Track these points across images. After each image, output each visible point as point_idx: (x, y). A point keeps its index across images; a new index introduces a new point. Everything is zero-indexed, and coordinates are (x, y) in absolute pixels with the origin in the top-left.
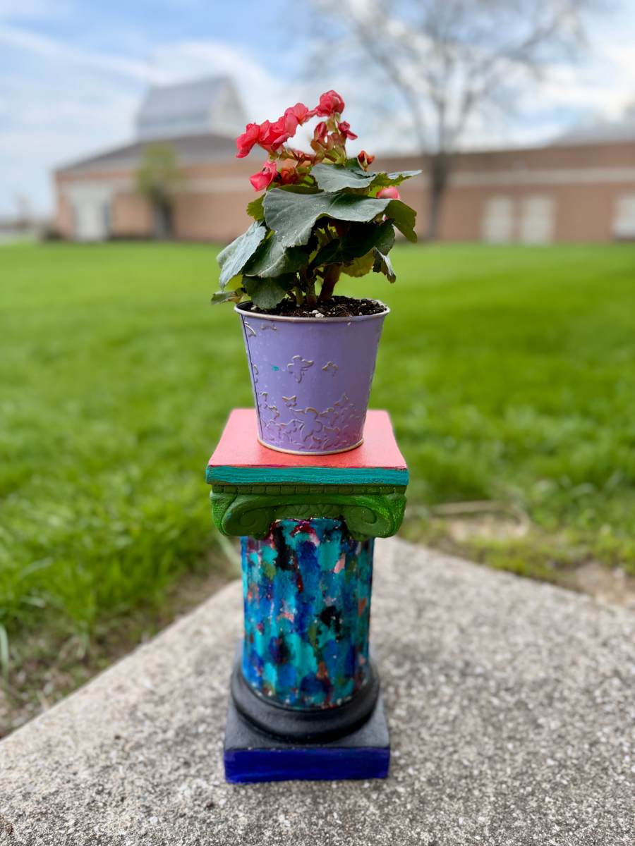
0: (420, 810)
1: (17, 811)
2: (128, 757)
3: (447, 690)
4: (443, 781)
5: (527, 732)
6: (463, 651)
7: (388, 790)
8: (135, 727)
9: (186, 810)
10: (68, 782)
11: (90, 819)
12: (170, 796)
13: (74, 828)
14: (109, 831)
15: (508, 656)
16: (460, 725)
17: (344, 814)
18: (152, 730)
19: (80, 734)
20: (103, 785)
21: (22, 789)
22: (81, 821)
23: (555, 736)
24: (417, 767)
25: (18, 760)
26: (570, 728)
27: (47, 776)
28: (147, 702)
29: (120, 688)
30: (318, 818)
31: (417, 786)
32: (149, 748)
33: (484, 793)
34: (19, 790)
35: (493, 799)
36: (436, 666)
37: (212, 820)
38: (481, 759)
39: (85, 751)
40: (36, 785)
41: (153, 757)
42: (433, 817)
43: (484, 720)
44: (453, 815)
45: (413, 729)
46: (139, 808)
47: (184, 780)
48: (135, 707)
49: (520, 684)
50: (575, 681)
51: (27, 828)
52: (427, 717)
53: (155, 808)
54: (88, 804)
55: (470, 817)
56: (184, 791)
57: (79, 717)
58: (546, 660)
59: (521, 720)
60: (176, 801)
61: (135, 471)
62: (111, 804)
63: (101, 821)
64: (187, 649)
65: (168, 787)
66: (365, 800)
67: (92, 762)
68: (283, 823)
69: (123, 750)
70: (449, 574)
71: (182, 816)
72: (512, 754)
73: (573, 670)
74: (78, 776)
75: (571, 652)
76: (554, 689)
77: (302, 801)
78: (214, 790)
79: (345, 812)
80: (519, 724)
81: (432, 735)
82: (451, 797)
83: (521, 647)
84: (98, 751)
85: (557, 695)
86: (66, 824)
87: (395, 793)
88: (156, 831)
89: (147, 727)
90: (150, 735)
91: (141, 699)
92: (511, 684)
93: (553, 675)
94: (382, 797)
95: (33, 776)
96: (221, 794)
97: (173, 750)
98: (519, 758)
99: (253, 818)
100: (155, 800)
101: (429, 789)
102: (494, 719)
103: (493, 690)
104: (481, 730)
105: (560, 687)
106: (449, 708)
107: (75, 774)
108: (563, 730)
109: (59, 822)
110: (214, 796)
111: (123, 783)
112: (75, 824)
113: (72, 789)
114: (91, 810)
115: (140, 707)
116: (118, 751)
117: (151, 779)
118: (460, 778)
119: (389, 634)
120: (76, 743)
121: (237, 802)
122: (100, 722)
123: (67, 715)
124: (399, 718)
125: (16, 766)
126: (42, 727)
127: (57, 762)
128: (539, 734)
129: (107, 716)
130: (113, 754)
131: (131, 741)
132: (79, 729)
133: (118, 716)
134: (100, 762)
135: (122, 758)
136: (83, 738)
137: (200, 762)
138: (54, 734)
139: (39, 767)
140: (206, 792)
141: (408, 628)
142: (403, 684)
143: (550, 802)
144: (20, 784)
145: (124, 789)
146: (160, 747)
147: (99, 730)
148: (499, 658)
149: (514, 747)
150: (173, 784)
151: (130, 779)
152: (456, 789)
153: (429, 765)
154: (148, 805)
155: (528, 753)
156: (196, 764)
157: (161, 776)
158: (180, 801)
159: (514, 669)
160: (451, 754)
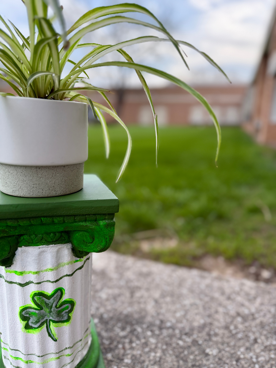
3: (153, 341)
5: (201, 360)
15: (182, 313)
16: (164, 362)
23: (217, 360)
26: (223, 352)
36: (145, 326)
43: (177, 357)
49: (192, 329)
50: (219, 322)
52: (144, 362)
58: (202, 312)
59: (197, 353)
73: (217, 316)
75: (214, 305)
76: (210, 330)
80: (196, 355)
83: (188, 307)
85: (212, 333)
92: (187, 330)
102: (182, 355)
103: (178, 336)
104: (175, 363)
105: (213, 327)
106: (156, 353)
108: (220, 355)
128: (208, 360)
142: (127, 341)
159: (187, 320)
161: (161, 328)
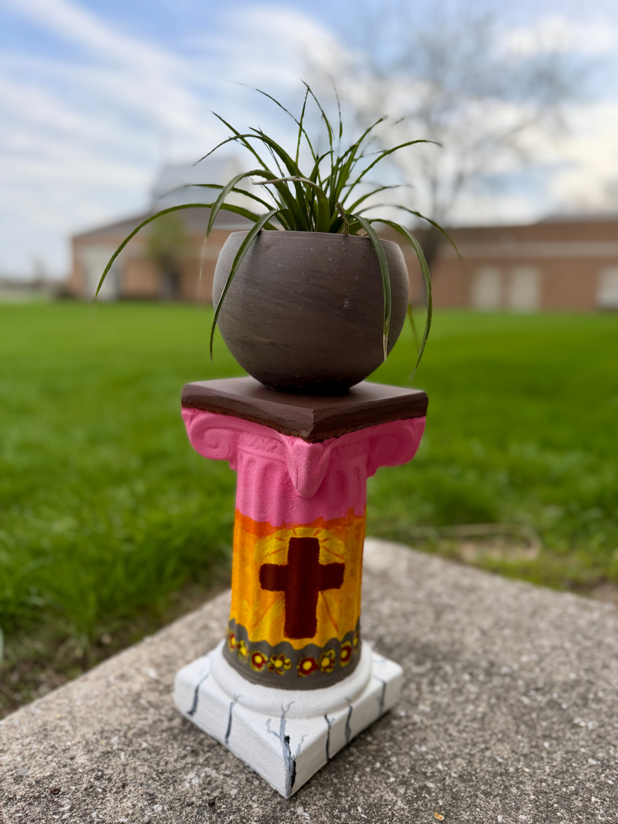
0: (454, 807)
1: (6, 794)
2: (130, 743)
3: (473, 689)
4: (476, 778)
5: (563, 731)
6: (486, 652)
7: (417, 786)
8: (139, 714)
9: (194, 799)
10: (65, 766)
11: (87, 805)
12: (176, 784)
13: (69, 814)
14: (108, 818)
15: (534, 657)
16: (490, 722)
17: (369, 808)
18: (157, 717)
19: (78, 720)
20: (103, 772)
21: (14, 772)
22: (78, 807)
23: (594, 736)
24: (447, 762)
25: (11, 743)
26: (609, 728)
27: (42, 760)
28: (153, 690)
29: (123, 677)
30: (340, 812)
31: (448, 781)
32: (154, 736)
33: (522, 791)
34: (11, 773)
35: (532, 797)
36: (459, 665)
37: (223, 810)
38: (516, 756)
39: (83, 736)
40: (29, 768)
41: (158, 744)
42: (468, 813)
43: (515, 718)
44: (490, 813)
45: (438, 725)
46: (142, 795)
47: (192, 768)
48: (138, 695)
49: (551, 685)
50: (609, 683)
51: (17, 812)
52: (454, 714)
53: (160, 796)
54: (86, 789)
55: (510, 815)
56: (191, 779)
57: (78, 703)
58: (576, 663)
59: (555, 719)
60: (182, 790)
61: (140, 487)
62: (111, 790)
63: (99, 807)
64: (194, 642)
65: (173, 775)
66: (392, 795)
67: (92, 747)
68: (302, 816)
69: (125, 736)
70: (465, 581)
71: (189, 805)
72: (548, 753)
73: (605, 673)
74: (75, 761)
75: (601, 656)
76: (588, 691)
77: (322, 794)
78: (223, 779)
79: (370, 806)
80: (553, 723)
81: (460, 732)
82: (486, 794)
83: (547, 650)
84: (98, 736)
85: (591, 696)
86: (61, 809)
87: (424, 787)
88: (161, 819)
89: (151, 716)
90: (155, 722)
91: (146, 687)
92: (540, 684)
93: (585, 677)
94: (410, 792)
95: (26, 760)
96: (232, 783)
97: (179, 738)
98: (558, 756)
99: (269, 809)
100: (159, 788)
101: (461, 786)
102: (527, 718)
103: (522, 690)
104: (512, 727)
105: (594, 689)
106: (477, 706)
107: (72, 759)
108: (602, 730)
109: (52, 807)
110: (225, 786)
111: (124, 770)
112: (71, 810)
113: (69, 774)
114: (88, 795)
115: (144, 695)
116: (120, 737)
117: (155, 766)
118: (495, 775)
119: (407, 634)
120: (75, 729)
121: (250, 793)
122: (101, 707)
123: (66, 701)
124: (423, 713)
125: (8, 750)
126: (38, 711)
127: (53, 747)
128: (577, 733)
129: (109, 703)
130: (114, 740)
131: (135, 728)
132: (78, 715)
133: (120, 703)
134: (100, 747)
135: (124, 744)
136: (83, 724)
137: (209, 751)
138: (51, 719)
139: (33, 751)
140: (216, 781)
141: (426, 629)
142: (425, 681)
143: (596, 802)
144: (12, 767)
145: (126, 776)
146: (165, 735)
147: (100, 716)
148: (525, 659)
149: (551, 746)
150: (179, 772)
151: (133, 766)
152: (491, 786)
153: (459, 761)
154: (152, 792)
155: (567, 752)
156: (205, 753)
157: (167, 763)
158: (187, 789)
159: (543, 670)
160: (482, 751)
161: (489, 674)
